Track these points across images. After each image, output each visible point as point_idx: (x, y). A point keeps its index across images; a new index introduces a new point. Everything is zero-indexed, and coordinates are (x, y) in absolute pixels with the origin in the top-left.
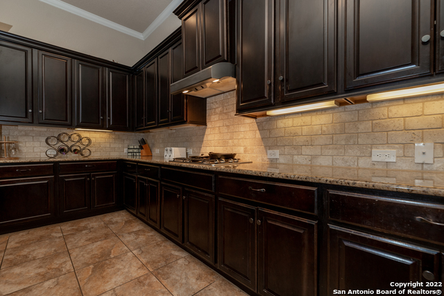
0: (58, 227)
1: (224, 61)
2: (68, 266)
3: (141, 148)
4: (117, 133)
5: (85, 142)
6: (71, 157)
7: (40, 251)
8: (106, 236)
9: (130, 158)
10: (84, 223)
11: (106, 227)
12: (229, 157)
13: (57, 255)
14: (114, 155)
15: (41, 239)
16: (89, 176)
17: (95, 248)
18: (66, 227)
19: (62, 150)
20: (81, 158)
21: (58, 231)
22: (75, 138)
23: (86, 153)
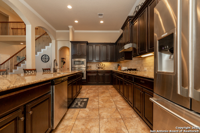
0: (98, 86)
1: (129, 43)
2: (98, 92)
3: (118, 67)
4: (112, 63)
5: (104, 65)
6: (101, 69)
7: (94, 89)
8: (106, 89)
9: (115, 70)
10: (102, 86)
11: (107, 87)
12: (135, 70)
13: (96, 90)
14: (111, 69)
15: (94, 87)
16: (104, 74)
17: (103, 90)
18: (99, 86)
19: (99, 68)
20: (103, 70)
21: (97, 86)
22: (102, 64)
23: (104, 68)
